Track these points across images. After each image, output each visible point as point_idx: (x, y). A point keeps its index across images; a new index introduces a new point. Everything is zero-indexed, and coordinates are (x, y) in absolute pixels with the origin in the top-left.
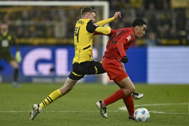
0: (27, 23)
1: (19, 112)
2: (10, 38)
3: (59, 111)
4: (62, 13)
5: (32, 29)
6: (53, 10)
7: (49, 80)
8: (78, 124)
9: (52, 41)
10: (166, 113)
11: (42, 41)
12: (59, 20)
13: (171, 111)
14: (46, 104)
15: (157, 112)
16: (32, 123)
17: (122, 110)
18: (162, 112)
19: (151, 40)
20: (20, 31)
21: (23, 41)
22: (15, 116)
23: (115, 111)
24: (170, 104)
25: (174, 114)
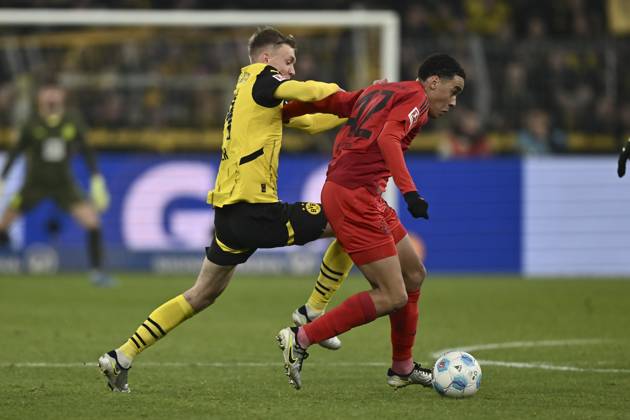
0: (136, 81)
2: (69, 132)
3: (239, 364)
5: (153, 99)
6: (221, 41)
8: (300, 405)
10: (582, 370)
11: (184, 138)
13: (600, 363)
14: (144, 343)
15: (553, 368)
16: (153, 403)
18: (570, 366)
19: (534, 136)
20: (114, 106)
21: (124, 138)
22: (98, 378)
24: (595, 341)
25: (607, 373)
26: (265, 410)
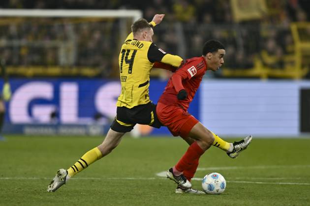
0: (16, 43)
1: (3, 180)
4: (70, 28)
5: (24, 52)
6: (56, 24)
7: (50, 131)
8: (93, 198)
9: (54, 71)
11: (39, 70)
12: (65, 38)
13: (237, 178)
14: (78, 170)
16: (23, 197)
17: (161, 177)
23: (151, 179)
24: (235, 168)
25: (241, 183)
26: (77, 200)
